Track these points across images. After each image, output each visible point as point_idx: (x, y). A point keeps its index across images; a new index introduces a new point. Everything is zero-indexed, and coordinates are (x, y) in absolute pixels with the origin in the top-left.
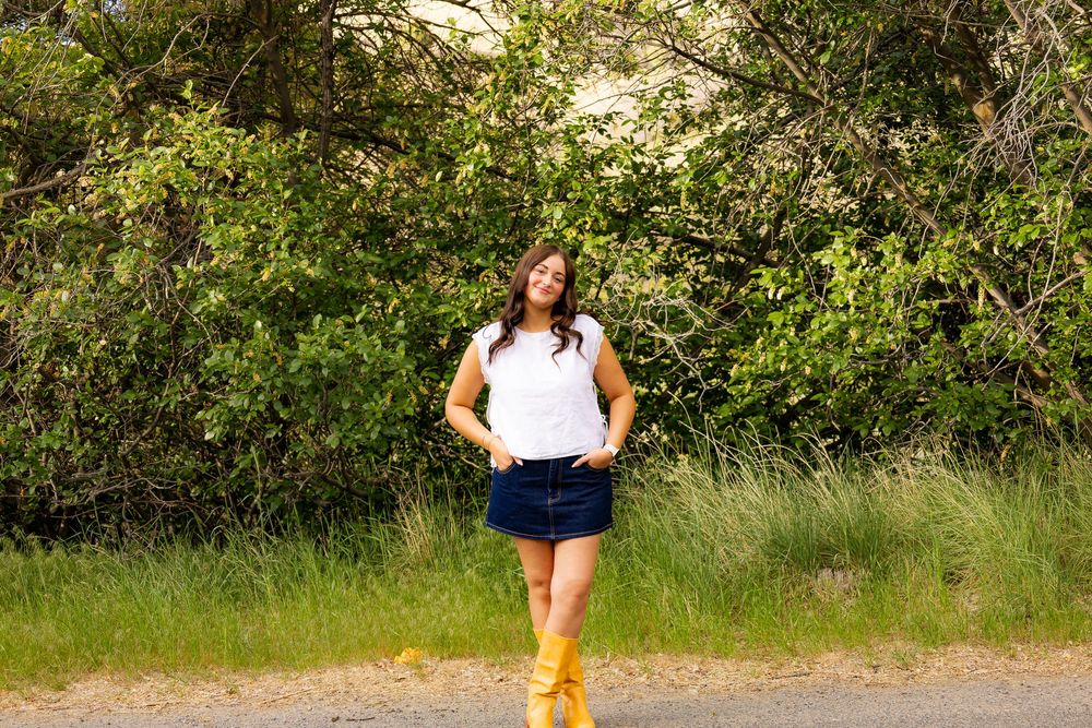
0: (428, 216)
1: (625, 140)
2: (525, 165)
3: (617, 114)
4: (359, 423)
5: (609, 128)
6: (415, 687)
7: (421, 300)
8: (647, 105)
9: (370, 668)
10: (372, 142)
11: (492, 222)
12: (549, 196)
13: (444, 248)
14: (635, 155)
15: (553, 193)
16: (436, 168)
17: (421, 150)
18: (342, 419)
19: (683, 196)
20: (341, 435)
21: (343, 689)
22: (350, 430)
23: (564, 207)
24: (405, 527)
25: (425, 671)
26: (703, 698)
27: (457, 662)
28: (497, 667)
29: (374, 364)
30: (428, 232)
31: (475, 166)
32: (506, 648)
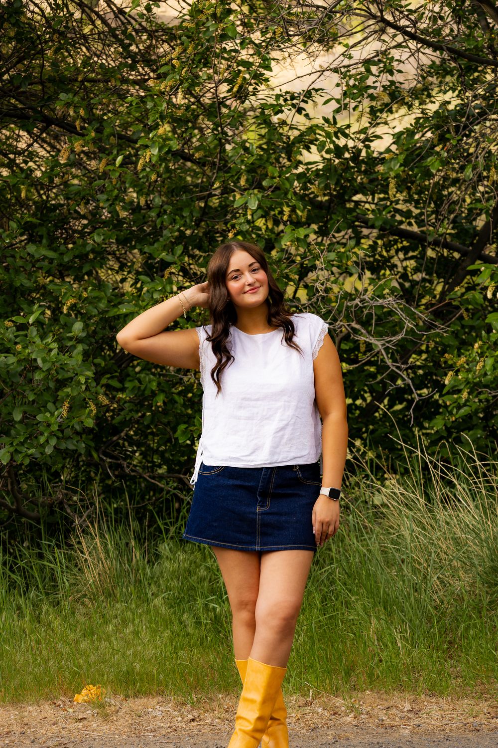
0: (107, 205)
1: (326, 120)
2: (215, 148)
3: (317, 90)
4: (32, 437)
5: (309, 107)
6: (98, 728)
7: (99, 299)
8: (351, 82)
9: (47, 707)
10: (42, 121)
11: (178, 211)
12: (242, 182)
13: (123, 242)
14: (338, 138)
15: (247, 180)
16: (115, 152)
17: (99, 131)
18: (13, 432)
19: (392, 184)
20: (12, 449)
21: (17, 729)
22: (22, 444)
23: (260, 195)
24: (82, 552)
25: (108, 710)
26: (416, 739)
27: (144, 701)
28: (189, 707)
29: (49, 370)
30: (105, 223)
31: (160, 151)
32: (198, 685)
